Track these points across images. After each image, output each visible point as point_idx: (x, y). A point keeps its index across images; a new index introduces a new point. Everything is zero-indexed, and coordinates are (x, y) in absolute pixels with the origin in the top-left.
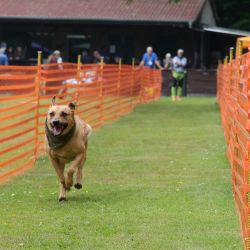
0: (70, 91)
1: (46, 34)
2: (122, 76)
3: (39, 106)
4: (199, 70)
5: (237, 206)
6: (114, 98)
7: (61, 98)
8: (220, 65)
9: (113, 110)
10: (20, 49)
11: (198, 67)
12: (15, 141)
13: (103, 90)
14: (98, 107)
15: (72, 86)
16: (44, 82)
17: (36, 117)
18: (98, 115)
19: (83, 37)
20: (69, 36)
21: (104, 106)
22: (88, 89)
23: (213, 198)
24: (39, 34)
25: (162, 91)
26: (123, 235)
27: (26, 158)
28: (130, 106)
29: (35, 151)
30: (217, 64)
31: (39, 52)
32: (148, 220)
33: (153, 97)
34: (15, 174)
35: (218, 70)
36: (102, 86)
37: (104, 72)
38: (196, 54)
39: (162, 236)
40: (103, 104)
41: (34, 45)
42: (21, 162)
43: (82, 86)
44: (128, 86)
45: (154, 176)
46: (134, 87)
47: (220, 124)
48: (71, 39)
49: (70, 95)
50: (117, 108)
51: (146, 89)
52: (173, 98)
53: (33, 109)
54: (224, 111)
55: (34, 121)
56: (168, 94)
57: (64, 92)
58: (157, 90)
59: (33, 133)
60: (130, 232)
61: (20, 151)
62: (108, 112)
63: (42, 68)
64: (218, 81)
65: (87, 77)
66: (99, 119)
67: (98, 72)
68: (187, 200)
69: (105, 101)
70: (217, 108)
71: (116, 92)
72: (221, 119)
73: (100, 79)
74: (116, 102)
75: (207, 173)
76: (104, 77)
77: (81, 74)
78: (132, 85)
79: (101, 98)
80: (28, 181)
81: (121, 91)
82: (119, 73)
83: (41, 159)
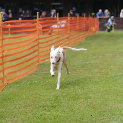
1: (41, 3)
2: (79, 22)
3: (39, 39)
6: (76, 33)
9: (75, 39)
10: (28, 11)
12: (28, 57)
13: (70, 29)
14: (68, 38)
16: (41, 27)
17: (38, 44)
18: (68, 42)
19: (59, 4)
20: (53, 4)
21: (71, 38)
22: (63, 29)
24: (37, 3)
28: (84, 37)
29: (38, 61)
31: (38, 13)
33: (95, 32)
34: (29, 73)
37: (70, 21)
38: (115, 10)
41: (36, 9)
42: (32, 67)
45: (97, 70)
46: (85, 28)
48: (53, 6)
50: (78, 38)
51: (92, 28)
53: (36, 41)
55: (37, 47)
58: (97, 29)
59: (37, 53)
62: (73, 40)
63: (40, 20)
67: (68, 21)
68: (113, 82)
69: (71, 35)
71: (77, 30)
73: (69, 24)
74: (77, 35)
76: (71, 23)
77: (59, 22)
78: (84, 26)
79: (69, 34)
80: (35, 76)
81: (79, 29)
82: (78, 21)
83: (41, 65)
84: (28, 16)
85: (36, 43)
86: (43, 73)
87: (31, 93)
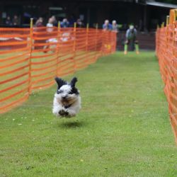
0: (51, 47)
1: (34, 7)
2: (89, 36)
3: (31, 57)
4: (143, 33)
5: (173, 128)
7: (45, 52)
8: (158, 29)
9: (82, 61)
10: (16, 17)
11: (142, 30)
12: (14, 82)
13: (76, 46)
14: (71, 58)
15: (53, 44)
17: (29, 65)
18: (71, 65)
19: (60, 9)
20: (51, 8)
22: (65, 46)
23: (156, 122)
24: (29, 7)
25: (117, 47)
26: (93, 147)
27: (22, 94)
28: (94, 58)
29: (28, 89)
30: (156, 28)
32: (110, 137)
33: (110, 52)
35: (156, 33)
36: (75, 44)
37: (77, 34)
39: (120, 148)
40: (75, 56)
41: (26, 15)
42: (19, 97)
43: (61, 44)
44: (93, 43)
45: (113, 106)
46: (98, 44)
47: (159, 70)
48: (52, 11)
49: (51, 50)
50: (85, 59)
51: (106, 46)
52: (125, 52)
53: (28, 59)
54: (162, 61)
56: (122, 49)
57: (47, 48)
58: (113, 46)
59: (27, 76)
60: (97, 146)
61: (18, 89)
62: (79, 62)
64: (157, 40)
65: (64, 37)
66: (73, 67)
67: (72, 34)
69: (77, 54)
70: (157, 60)
71: (85, 48)
72: (159, 67)
73: (73, 39)
74: (85, 55)
75: (151, 105)
76: (77, 38)
78: (96, 43)
79: (74, 52)
80: (24, 110)
81: (89, 47)
82: (87, 34)
83: (33, 95)
84: (15, 24)
85: (27, 63)
86: (36, 106)
87: (18, 134)
